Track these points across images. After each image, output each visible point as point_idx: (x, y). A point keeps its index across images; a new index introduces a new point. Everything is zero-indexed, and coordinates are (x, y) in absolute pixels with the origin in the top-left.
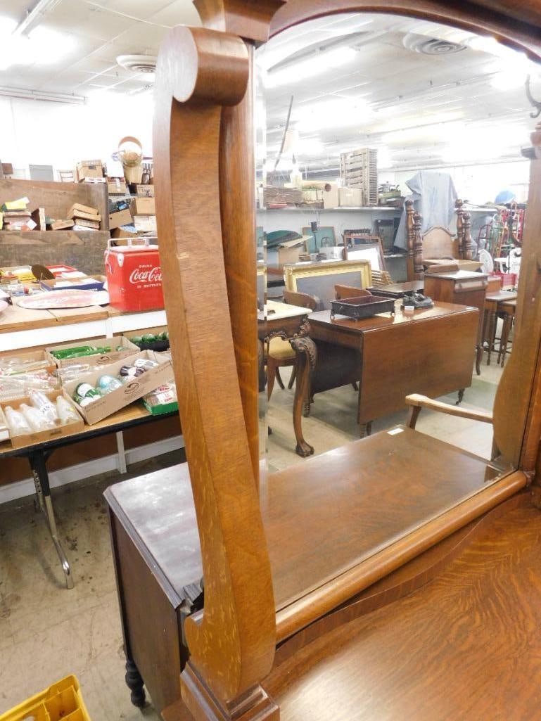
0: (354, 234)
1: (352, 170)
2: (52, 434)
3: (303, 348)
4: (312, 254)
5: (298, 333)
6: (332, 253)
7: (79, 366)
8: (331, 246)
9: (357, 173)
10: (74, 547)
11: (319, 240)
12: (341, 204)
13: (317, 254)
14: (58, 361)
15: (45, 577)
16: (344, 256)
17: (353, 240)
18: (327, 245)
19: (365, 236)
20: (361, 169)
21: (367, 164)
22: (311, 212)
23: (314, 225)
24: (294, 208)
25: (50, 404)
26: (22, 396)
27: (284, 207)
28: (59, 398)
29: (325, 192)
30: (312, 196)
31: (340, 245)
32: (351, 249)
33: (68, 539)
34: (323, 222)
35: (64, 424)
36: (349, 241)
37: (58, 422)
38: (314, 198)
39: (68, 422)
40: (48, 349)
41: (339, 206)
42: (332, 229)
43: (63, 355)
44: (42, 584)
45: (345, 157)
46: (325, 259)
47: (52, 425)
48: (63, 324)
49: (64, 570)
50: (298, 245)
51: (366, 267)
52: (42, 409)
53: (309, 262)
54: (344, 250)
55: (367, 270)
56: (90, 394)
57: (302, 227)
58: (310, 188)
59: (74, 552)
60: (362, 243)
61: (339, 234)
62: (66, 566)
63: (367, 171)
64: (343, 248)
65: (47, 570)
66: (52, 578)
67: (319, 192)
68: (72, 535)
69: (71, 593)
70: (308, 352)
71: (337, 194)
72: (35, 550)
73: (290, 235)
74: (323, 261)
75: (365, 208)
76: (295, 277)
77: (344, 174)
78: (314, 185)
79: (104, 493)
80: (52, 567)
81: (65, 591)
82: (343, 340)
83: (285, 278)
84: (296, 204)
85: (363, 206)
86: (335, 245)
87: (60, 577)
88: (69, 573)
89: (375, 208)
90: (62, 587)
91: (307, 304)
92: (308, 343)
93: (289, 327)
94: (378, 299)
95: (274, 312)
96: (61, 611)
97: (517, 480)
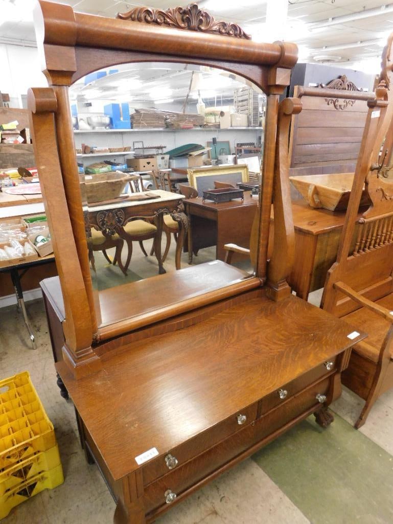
0: (244, 147)
1: (242, 101)
2: (20, 261)
3: (179, 219)
4: (213, 160)
5: (176, 210)
6: (227, 159)
7: (39, 227)
8: (226, 154)
9: (245, 103)
10: (38, 330)
11: (218, 150)
12: (233, 125)
13: (216, 160)
14: (27, 224)
15: (21, 344)
16: (235, 162)
17: (243, 151)
18: (224, 154)
19: (252, 148)
20: (246, 100)
21: (252, 96)
22: (211, 131)
23: (214, 140)
24: (199, 128)
25: (21, 246)
26: (6, 242)
27: (192, 128)
28: (26, 244)
29: (220, 117)
30: (212, 120)
31: (233, 154)
32: (241, 157)
33: (35, 326)
34: (221, 138)
35: (27, 255)
36: (241, 151)
37: (24, 255)
39: (29, 254)
40: (23, 218)
41: (231, 126)
42: (228, 142)
43: (32, 221)
44: (20, 347)
45: (237, 91)
46: (221, 163)
47: (20, 255)
48: (31, 203)
49: (31, 340)
50: (202, 154)
51: (245, 169)
52: (16, 248)
53: (211, 166)
54: (235, 158)
55: (246, 172)
56: (43, 240)
57: (207, 141)
58: (211, 114)
59: (38, 333)
60: (249, 153)
61: (233, 146)
62: (32, 337)
63: (251, 101)
64: (235, 156)
65: (23, 341)
66: (25, 344)
67: (217, 117)
68: (38, 324)
69: (36, 351)
70: (183, 222)
71: (230, 118)
72: (16, 331)
73: (196, 147)
74: (220, 165)
75: (250, 128)
76: (195, 176)
77: (236, 104)
78: (213, 112)
79: (40, 283)
80: (26, 340)
81: (32, 350)
82: (210, 216)
83: (188, 176)
84: (201, 126)
85: (248, 126)
86: (230, 154)
87: (30, 344)
88: (34, 341)
89: (257, 128)
90: (30, 348)
91: (191, 193)
92: (183, 216)
93: (170, 206)
94: (235, 190)
95: (159, 197)
96: (29, 359)
97: (255, 282)
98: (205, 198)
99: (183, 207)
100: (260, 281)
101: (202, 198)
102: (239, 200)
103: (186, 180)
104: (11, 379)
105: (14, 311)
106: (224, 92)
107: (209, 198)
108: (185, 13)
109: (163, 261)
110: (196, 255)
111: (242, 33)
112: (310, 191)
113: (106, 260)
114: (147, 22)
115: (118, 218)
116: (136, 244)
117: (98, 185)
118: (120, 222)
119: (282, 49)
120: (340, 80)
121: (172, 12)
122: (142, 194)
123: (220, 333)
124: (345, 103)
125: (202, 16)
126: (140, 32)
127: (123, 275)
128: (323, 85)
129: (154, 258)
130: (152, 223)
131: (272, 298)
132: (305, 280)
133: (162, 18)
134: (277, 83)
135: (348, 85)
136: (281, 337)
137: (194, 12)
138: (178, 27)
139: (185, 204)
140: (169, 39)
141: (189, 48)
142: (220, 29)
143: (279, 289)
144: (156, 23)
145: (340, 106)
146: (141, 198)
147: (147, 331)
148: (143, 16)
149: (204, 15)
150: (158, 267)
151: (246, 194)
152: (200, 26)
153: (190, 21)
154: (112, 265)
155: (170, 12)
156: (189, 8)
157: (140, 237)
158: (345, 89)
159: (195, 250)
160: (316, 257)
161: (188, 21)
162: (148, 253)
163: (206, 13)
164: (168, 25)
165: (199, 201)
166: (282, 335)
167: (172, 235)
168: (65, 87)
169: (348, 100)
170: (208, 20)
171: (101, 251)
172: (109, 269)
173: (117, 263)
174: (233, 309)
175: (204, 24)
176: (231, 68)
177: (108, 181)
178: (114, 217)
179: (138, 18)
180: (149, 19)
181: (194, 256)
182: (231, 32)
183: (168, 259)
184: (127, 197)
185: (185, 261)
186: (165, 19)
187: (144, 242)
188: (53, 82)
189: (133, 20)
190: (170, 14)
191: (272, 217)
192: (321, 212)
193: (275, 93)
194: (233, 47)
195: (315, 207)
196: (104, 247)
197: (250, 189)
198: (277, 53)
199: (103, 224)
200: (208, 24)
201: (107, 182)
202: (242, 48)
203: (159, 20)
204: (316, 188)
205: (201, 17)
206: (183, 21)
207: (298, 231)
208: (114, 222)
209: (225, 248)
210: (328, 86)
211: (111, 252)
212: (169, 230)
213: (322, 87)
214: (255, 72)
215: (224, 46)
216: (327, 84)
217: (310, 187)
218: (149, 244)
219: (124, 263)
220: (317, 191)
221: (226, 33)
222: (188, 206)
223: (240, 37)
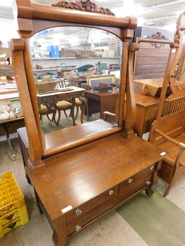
0: (113, 66)
1: (112, 44)
2: (8, 120)
3: (82, 100)
4: (98, 72)
5: (81, 96)
6: (105, 72)
7: (16, 104)
8: (105, 70)
9: (114, 45)
10: (17, 152)
11: (101, 68)
12: (108, 56)
13: (100, 72)
14: (11, 103)
15: (9, 159)
16: (109, 73)
17: (113, 68)
18: (104, 69)
19: (117, 66)
20: (114, 44)
21: (117, 42)
22: (98, 58)
23: (99, 63)
24: (92, 57)
25: (8, 113)
26: (1, 111)
27: (89, 57)
28: (10, 112)
29: (102, 52)
31: (108, 69)
32: (112, 71)
33: (15, 150)
34: (102, 62)
35: (11, 117)
36: (112, 68)
37: (9, 117)
38: (99, 54)
40: (9, 100)
41: (107, 56)
42: (106, 64)
43: (13, 101)
44: (8, 160)
45: (110, 40)
46: (102, 74)
47: (8, 117)
48: (13, 93)
49: (13, 157)
50: (93, 69)
51: (114, 76)
52: (6, 114)
53: (97, 75)
54: (109, 71)
55: (114, 78)
56: (18, 110)
57: (96, 63)
58: (97, 51)
59: (17, 153)
60: (116, 69)
61: (108, 66)
62: (14, 156)
63: (116, 44)
64: (109, 70)
65: (10, 157)
67: (101, 52)
68: (16, 150)
69: (15, 162)
70: (84, 101)
71: (106, 52)
72: (6, 153)
73: (91, 66)
74: (102, 75)
75: (116, 57)
76: (90, 80)
77: (109, 46)
78: (99, 49)
79: (17, 130)
80: (11, 157)
81: (14, 162)
82: (97, 98)
83: (87, 80)
84: (93, 56)
85: (115, 56)
86: (107, 70)
87: (13, 159)
88: (14, 157)
89: (119, 57)
90: (13, 161)
91: (88, 88)
92: (84, 99)
93: (78, 94)
94: (108, 86)
95: (73, 90)
96: (12, 166)
97: (117, 129)
98: (94, 90)
99: (84, 94)
100: (120, 129)
101: (93, 90)
102: (111, 91)
103: (86, 82)
104: (4, 175)
105: (5, 143)
106: (104, 40)
107: (97, 90)
108: (84, 3)
109: (75, 120)
110: (91, 117)
111: (111, 13)
112: (144, 87)
113: (48, 119)
114: (66, 8)
115: (54, 100)
116: (62, 112)
117: (44, 84)
118: (54, 101)
119: (130, 20)
120: (158, 34)
121: (78, 3)
122: (65, 88)
123: (101, 153)
124: (160, 46)
125: (92, 4)
126: (63, 12)
127: (56, 126)
128: (150, 37)
129: (71, 119)
130: (70, 102)
131: (126, 137)
132: (141, 128)
133: (73, 6)
134: (128, 36)
135: (162, 37)
136: (130, 155)
137: (88, 3)
138: (81, 10)
139: (85, 93)
140: (76, 15)
141: (86, 20)
142: (100, 11)
143: (129, 133)
144: (70, 8)
145: (158, 47)
146: (65, 90)
147: (67, 152)
148: (64, 4)
149: (93, 4)
150: (73, 123)
151: (114, 88)
152: (91, 9)
153: (86, 7)
154: (51, 121)
155: (77, 3)
156: (86, 1)
157: (64, 109)
158: (160, 39)
159: (90, 115)
160: (146, 118)
161: (85, 7)
162: (68, 116)
163: (94, 3)
164: (76, 9)
165: (92, 91)
166: (130, 154)
167: (79, 107)
168: (28, 38)
169: (162, 44)
170: (95, 7)
171: (46, 115)
172: (50, 124)
173: (53, 121)
174: (107, 142)
175: (93, 8)
176: (106, 29)
177: (49, 82)
178: (51, 99)
179: (62, 6)
180: (67, 6)
181: (89, 117)
182: (106, 12)
183: (77, 119)
184: (58, 90)
185: (85, 120)
186: (74, 6)
187: (66, 111)
188: (22, 36)
189: (59, 6)
190: (77, 4)
191: (125, 99)
192: (149, 97)
193: (127, 41)
194: (107, 19)
195: (145, 94)
196: (47, 113)
197: (116, 86)
198: (127, 22)
199: (47, 103)
200: (95, 8)
201: (48, 83)
202: (111, 20)
204: (146, 85)
205: (92, 5)
206: (83, 7)
207: (138, 105)
208: (52, 102)
209: (104, 114)
210: (153, 37)
211: (51, 116)
212: (78, 105)
213: (150, 38)
214: (117, 31)
215: (103, 19)
216: (152, 37)
217: (143, 85)
218: (68, 112)
219: (57, 121)
220: (146, 87)
221: (103, 13)
223: (110, 15)
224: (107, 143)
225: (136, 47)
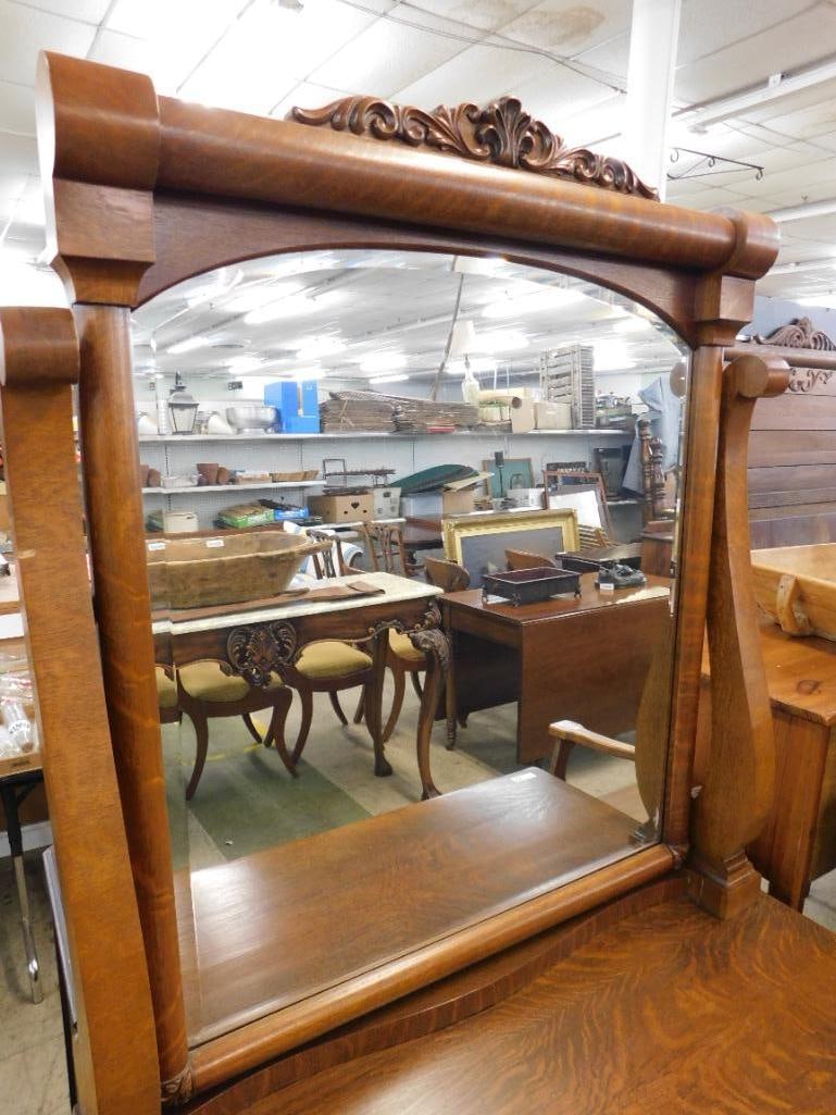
0: (562, 470)
1: (557, 377)
2: (15, 765)
3: (428, 646)
4: (495, 500)
5: (422, 623)
6: (527, 498)
8: (525, 487)
9: (564, 380)
11: (507, 477)
12: (539, 425)
13: (503, 500)
15: (4, 983)
16: (544, 503)
17: (561, 479)
18: (519, 486)
19: (579, 472)
20: (568, 374)
21: (578, 367)
22: (491, 438)
23: (499, 456)
24: (467, 432)
27: (453, 430)
29: (513, 409)
30: (494, 414)
31: (539, 486)
32: (556, 491)
34: (514, 452)
35: (35, 750)
36: (555, 479)
37: (28, 748)
38: (497, 417)
41: (536, 428)
42: (528, 462)
45: (547, 358)
46: (514, 506)
49: (30, 974)
50: (473, 486)
51: (570, 520)
52: (11, 726)
53: (491, 512)
54: (544, 493)
55: (571, 525)
57: (482, 458)
58: (492, 403)
60: (575, 483)
61: (538, 468)
62: (33, 966)
63: (578, 377)
64: (543, 490)
66: (14, 986)
67: (506, 409)
69: (38, 1010)
70: (437, 652)
71: (532, 411)
73: (461, 472)
74: (512, 510)
75: (576, 431)
76: (459, 535)
77: (546, 381)
78: (497, 398)
81: (29, 1007)
82: (498, 635)
83: (444, 536)
84: (470, 427)
85: (573, 428)
86: (532, 487)
87: (26, 985)
88: (36, 978)
89: (591, 431)
90: (31, 1000)
91: (454, 579)
92: (438, 639)
93: (407, 614)
94: (550, 573)
95: (382, 591)
97: (656, 858)
98: (487, 591)
99: (438, 614)
100: (674, 857)
101: (480, 592)
102: (570, 596)
103: (438, 544)
106: (512, 359)
107: (496, 593)
108: (484, 118)
109: (386, 740)
110: (464, 726)
111: (635, 184)
112: (783, 594)
113: (250, 735)
114: (378, 135)
115: (282, 643)
116: (321, 700)
117: (236, 564)
118: (283, 652)
119: (738, 230)
120: (797, 327)
121: (450, 114)
122: (340, 583)
123: (571, 1049)
124: (810, 378)
125: (531, 130)
126: (354, 161)
127: (287, 775)
128: (762, 339)
129: (362, 731)
130: (362, 647)
131: (710, 906)
132: (797, 846)
133: (422, 129)
134: (723, 316)
135: (815, 339)
137: (508, 116)
138: (466, 155)
139: (441, 603)
140: (438, 183)
141: (492, 212)
142: (576, 168)
143: (730, 884)
144: (403, 139)
145: (800, 383)
146: (338, 594)
148: (367, 118)
149: (536, 128)
150: (372, 755)
152: (525, 157)
153: (498, 140)
154: (263, 745)
155: (445, 116)
156: (497, 106)
157: (332, 682)
159: (461, 715)
160: (827, 783)
161: (493, 140)
162: (350, 716)
163: (540, 124)
164: (435, 146)
165: (475, 599)
167: (408, 675)
168: (121, 310)
169: (816, 371)
170: (547, 142)
171: (240, 718)
172: (254, 758)
173: (274, 743)
174: (600, 947)
175: (534, 153)
177: (260, 554)
178: (268, 641)
179: (350, 125)
180: (383, 127)
181: (459, 726)
182: (607, 178)
183: (397, 734)
184: (303, 592)
185: (440, 742)
186: (427, 132)
187: (342, 695)
188: (78, 295)
189: (338, 127)
190: (442, 119)
192: (820, 649)
193: (715, 341)
194: (612, 216)
195: (795, 632)
196: (243, 706)
197: (593, 568)
198: (723, 238)
199: (242, 660)
200: (546, 150)
201: (257, 557)
202: (637, 221)
203: (411, 133)
204: (798, 583)
205: (528, 134)
206: (479, 141)
207: (780, 710)
208: (269, 654)
210: (772, 340)
211: (262, 719)
212: (401, 665)
213: (759, 342)
214: (661, 288)
215: (591, 211)
216: (769, 337)
217: (782, 583)
218: (351, 697)
219: (290, 745)
220: (801, 593)
221: (592, 179)
222: (446, 610)
223: (629, 192)
224: (601, 956)
225: (771, 375)
